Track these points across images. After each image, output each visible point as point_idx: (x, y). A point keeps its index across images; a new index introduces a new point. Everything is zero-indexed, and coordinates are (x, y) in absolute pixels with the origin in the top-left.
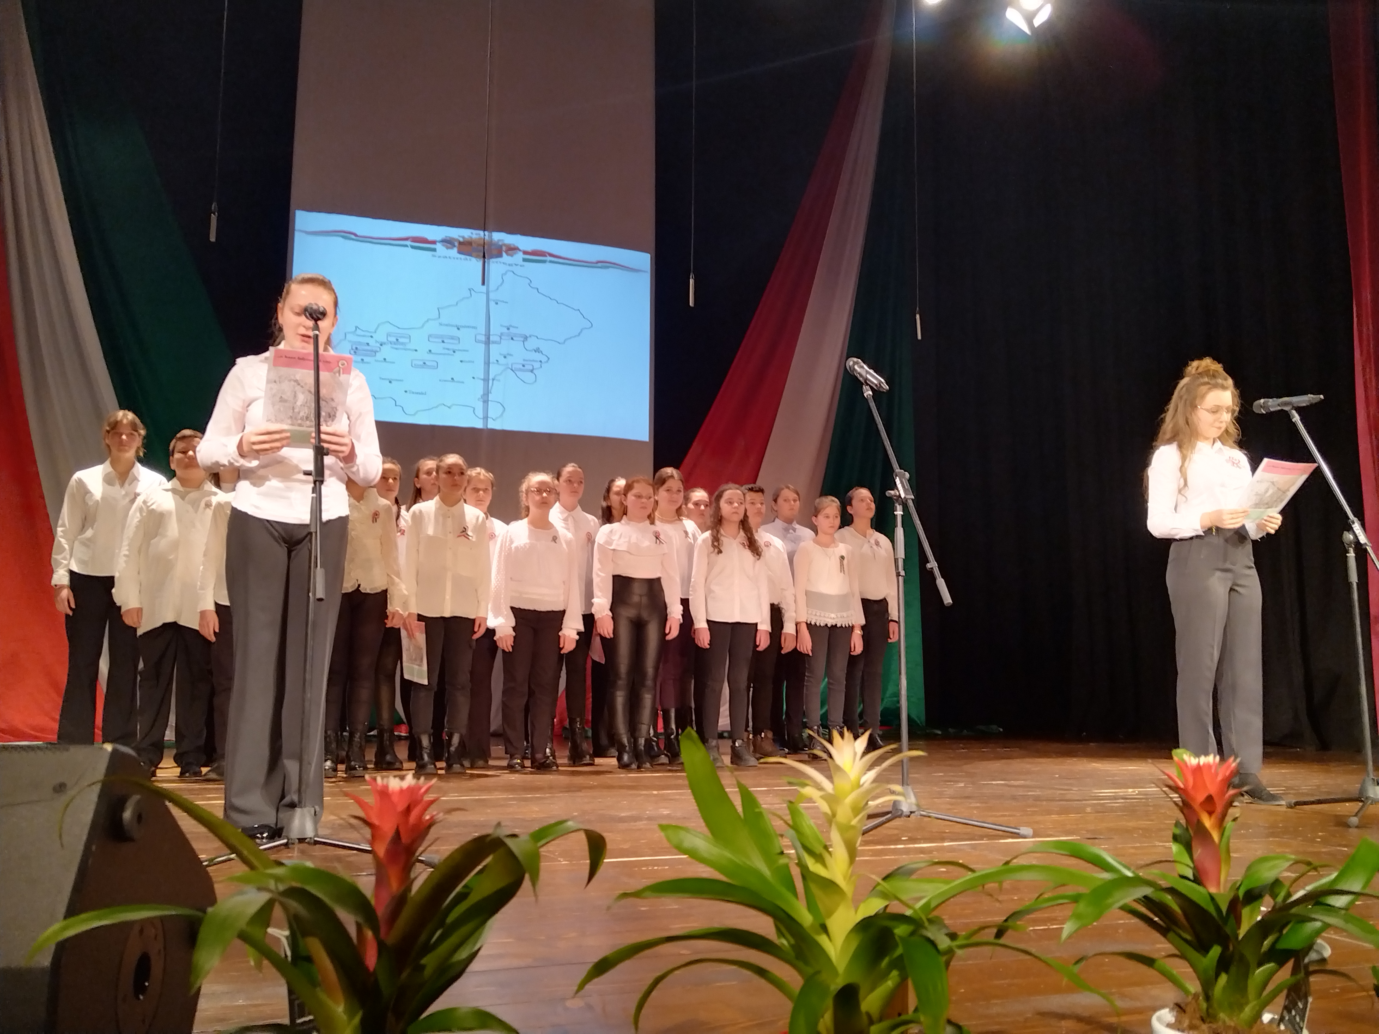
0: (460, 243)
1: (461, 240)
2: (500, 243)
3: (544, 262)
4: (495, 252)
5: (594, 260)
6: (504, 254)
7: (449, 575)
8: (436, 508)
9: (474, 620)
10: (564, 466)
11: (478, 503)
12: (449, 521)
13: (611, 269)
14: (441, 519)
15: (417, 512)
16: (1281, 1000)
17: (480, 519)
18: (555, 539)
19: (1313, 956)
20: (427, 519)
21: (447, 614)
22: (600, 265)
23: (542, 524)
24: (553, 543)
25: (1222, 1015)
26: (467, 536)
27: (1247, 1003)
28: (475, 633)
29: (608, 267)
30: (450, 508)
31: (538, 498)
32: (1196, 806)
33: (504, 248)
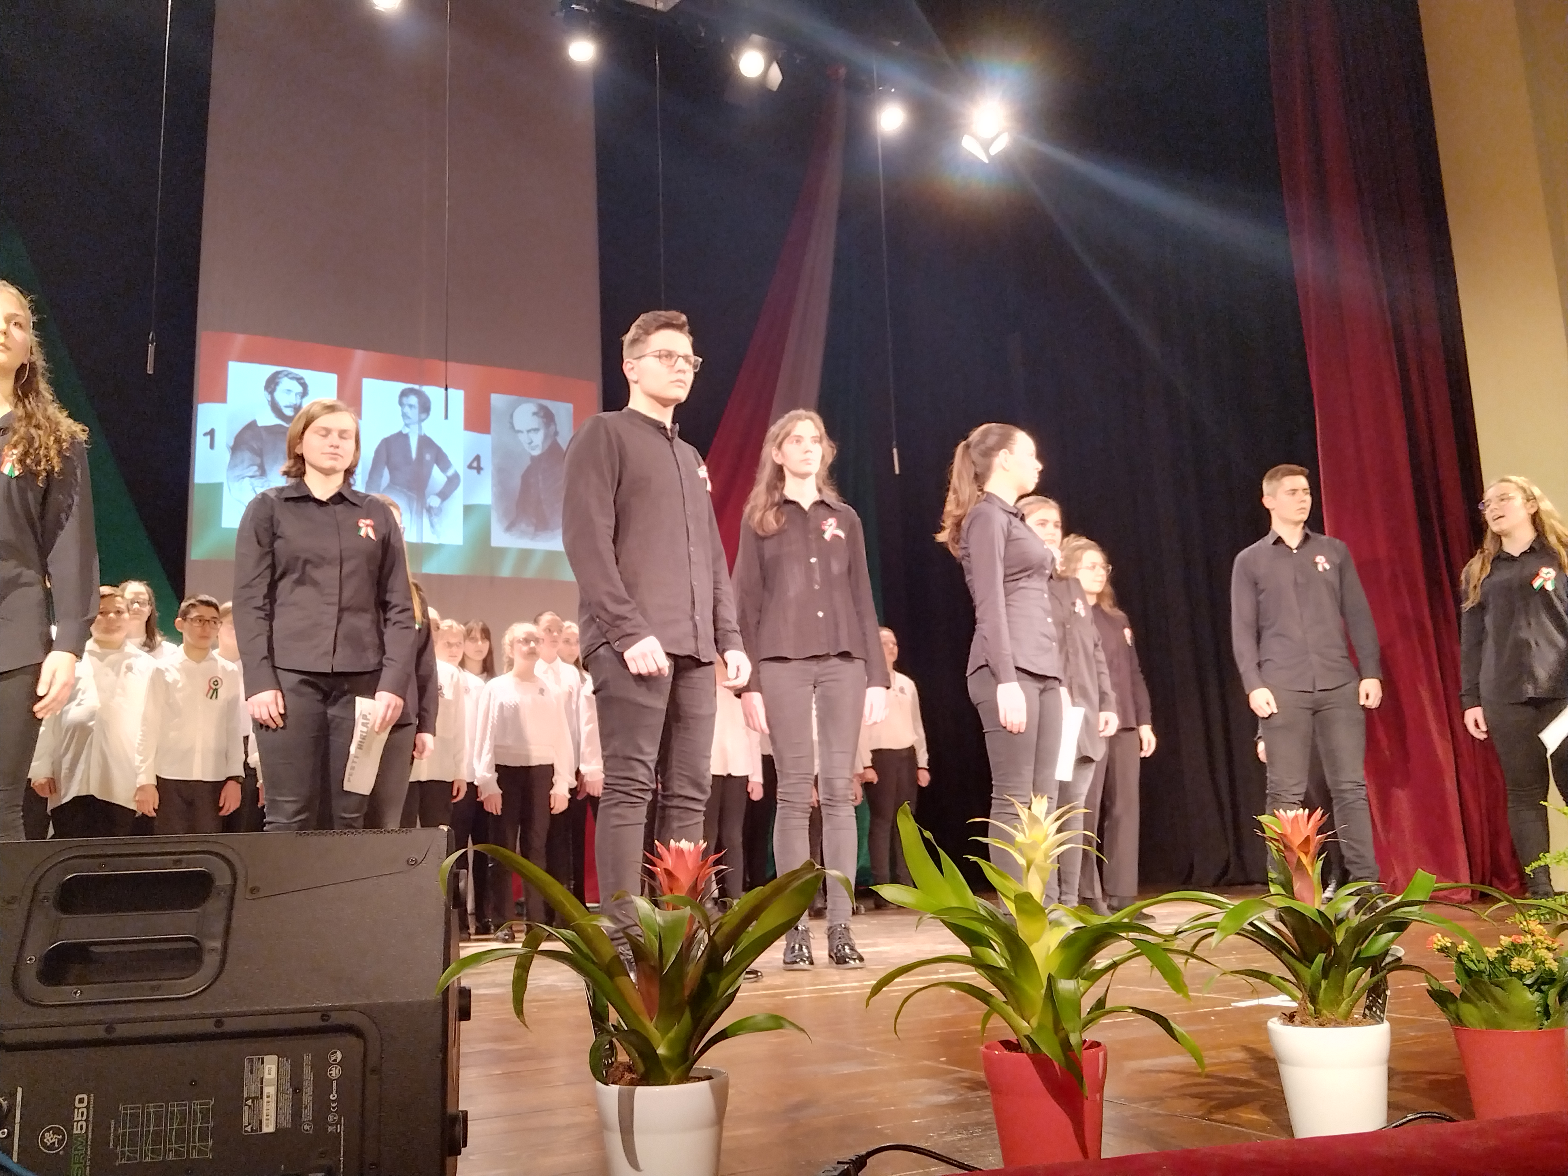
9: (452, 784)
10: (540, 615)
16: (1363, 1001)
18: (542, 691)
19: (1389, 959)
23: (527, 676)
24: (540, 696)
25: (1324, 1012)
27: (1344, 1000)
28: (455, 797)
31: (525, 649)
32: (1295, 848)
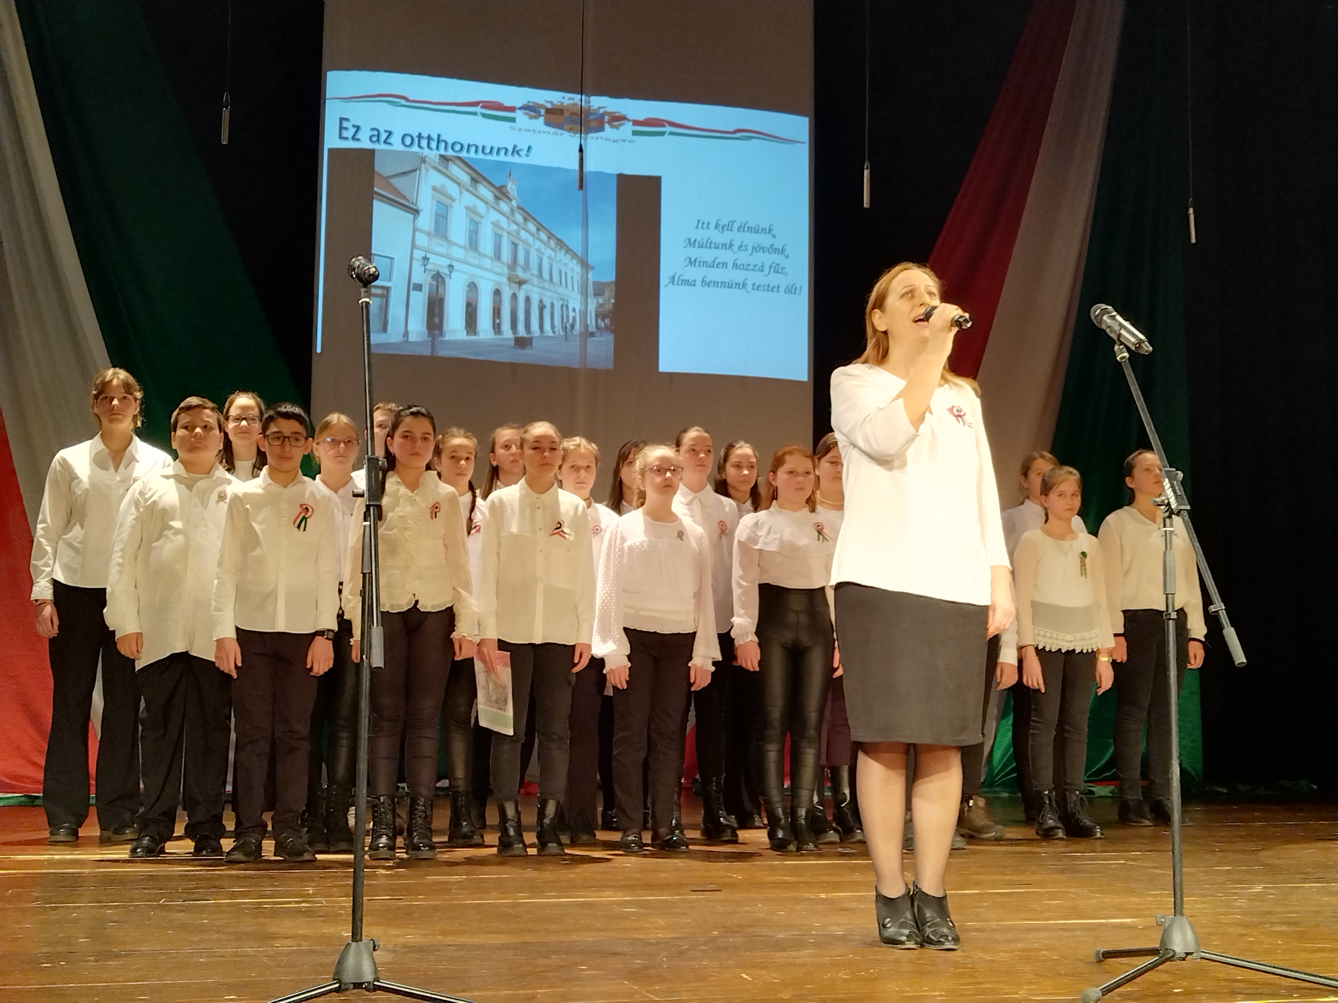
0: (548, 111)
1: (549, 106)
2: (601, 111)
3: (662, 134)
4: (594, 124)
5: (732, 130)
6: (607, 126)
7: (540, 587)
8: (520, 496)
9: (573, 647)
11: (577, 487)
12: (539, 513)
13: (754, 140)
14: (528, 511)
15: (497, 502)
17: (580, 510)
18: (680, 535)
20: (509, 511)
21: (538, 641)
22: (738, 135)
23: (663, 517)
24: (678, 542)
26: (562, 534)
29: (750, 138)
30: (539, 496)
31: (659, 479)
33: (607, 118)
